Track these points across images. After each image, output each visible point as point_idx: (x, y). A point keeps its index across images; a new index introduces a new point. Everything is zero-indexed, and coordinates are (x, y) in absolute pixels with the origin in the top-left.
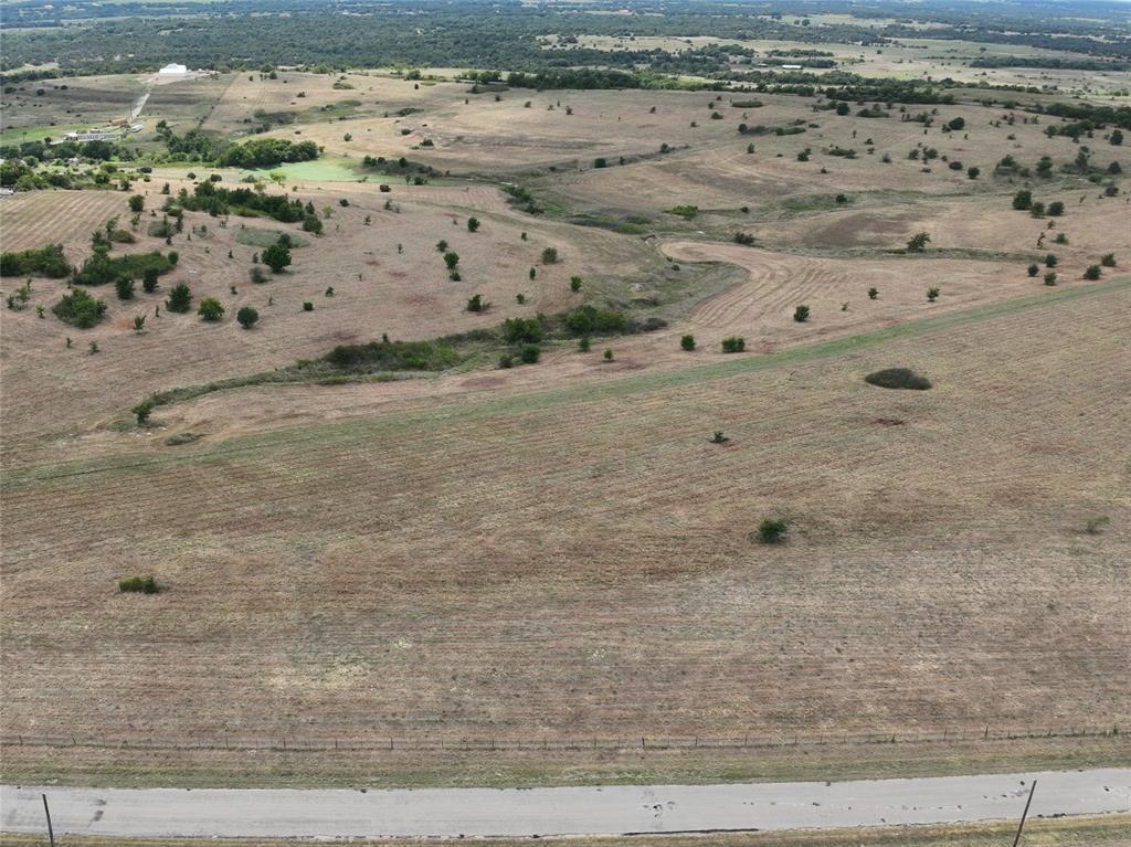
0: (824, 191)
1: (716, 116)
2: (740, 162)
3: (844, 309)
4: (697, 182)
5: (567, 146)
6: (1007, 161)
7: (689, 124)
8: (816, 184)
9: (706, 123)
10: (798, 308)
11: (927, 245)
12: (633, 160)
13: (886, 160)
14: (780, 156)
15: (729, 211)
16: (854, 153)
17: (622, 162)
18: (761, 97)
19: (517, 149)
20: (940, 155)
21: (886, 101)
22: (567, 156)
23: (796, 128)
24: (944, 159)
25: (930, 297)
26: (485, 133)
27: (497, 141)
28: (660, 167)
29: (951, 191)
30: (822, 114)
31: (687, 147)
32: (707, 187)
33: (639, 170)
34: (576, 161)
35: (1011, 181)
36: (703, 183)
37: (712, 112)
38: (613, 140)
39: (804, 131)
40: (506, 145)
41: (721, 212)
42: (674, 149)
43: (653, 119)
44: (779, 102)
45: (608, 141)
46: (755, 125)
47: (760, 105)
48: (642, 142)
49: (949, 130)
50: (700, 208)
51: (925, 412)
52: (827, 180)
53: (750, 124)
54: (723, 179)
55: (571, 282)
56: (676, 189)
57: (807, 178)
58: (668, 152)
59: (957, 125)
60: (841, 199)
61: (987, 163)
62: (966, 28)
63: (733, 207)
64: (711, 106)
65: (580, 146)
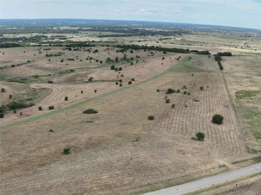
0: (68, 69)
1: (40, 53)
2: (47, 63)
3: (76, 97)
4: (37, 69)
5: (4, 62)
6: (108, 59)
7: (34, 55)
8: (66, 67)
9: (38, 55)
10: (65, 97)
11: (93, 80)
12: (21, 65)
13: (81, 61)
14: (56, 61)
15: (46, 75)
16: (74, 59)
17: (18, 65)
18: (50, 47)
20: (93, 58)
21: (79, 47)
22: (4, 65)
23: (60, 54)
24: (94, 59)
25: (95, 92)
28: (28, 66)
29: (96, 67)
30: (65, 51)
31: (34, 61)
32: (40, 70)
33: (23, 67)
34: (7, 66)
35: (110, 63)
36: (39, 69)
37: (39, 52)
38: (16, 60)
39: (61, 55)
41: (44, 76)
42: (31, 61)
43: (25, 54)
44: (55, 48)
45: (14, 60)
46: (50, 54)
47: (50, 49)
48: (23, 60)
49: (95, 53)
50: (39, 75)
51: (97, 118)
52: (68, 66)
53: (48, 54)
54: (44, 68)
55: (9, 96)
56: (32, 71)
57: (64, 66)
58: (29, 62)
59: (96, 51)
60: (72, 71)
61: (104, 59)
62: (96, 28)
63: (47, 74)
64: (39, 50)
65: (7, 62)
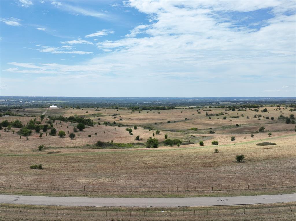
0: (231, 125)
1: (199, 113)
2: (208, 120)
4: (196, 124)
5: (160, 120)
6: (281, 116)
7: (192, 114)
8: (229, 123)
9: (196, 113)
11: (264, 130)
12: (177, 122)
13: (248, 118)
14: (218, 119)
15: (207, 129)
16: (239, 117)
17: (175, 122)
18: (211, 109)
19: (146, 120)
20: (262, 116)
21: (245, 108)
22: (159, 122)
23: (222, 114)
24: (264, 117)
26: (137, 117)
27: (140, 119)
28: (186, 123)
29: (267, 123)
30: (228, 111)
31: (192, 119)
33: (180, 123)
34: (162, 122)
35: (283, 120)
36: (198, 125)
38: (172, 118)
39: (224, 114)
40: (142, 120)
41: (205, 129)
42: (189, 119)
43: (182, 114)
44: (215, 110)
45: (170, 118)
46: (210, 114)
48: (180, 118)
49: (263, 112)
50: (198, 129)
52: (232, 122)
54: (204, 124)
56: (190, 126)
57: (227, 123)
58: (187, 120)
59: (265, 110)
60: (237, 125)
61: (276, 117)
64: (197, 111)
65: (163, 119)
